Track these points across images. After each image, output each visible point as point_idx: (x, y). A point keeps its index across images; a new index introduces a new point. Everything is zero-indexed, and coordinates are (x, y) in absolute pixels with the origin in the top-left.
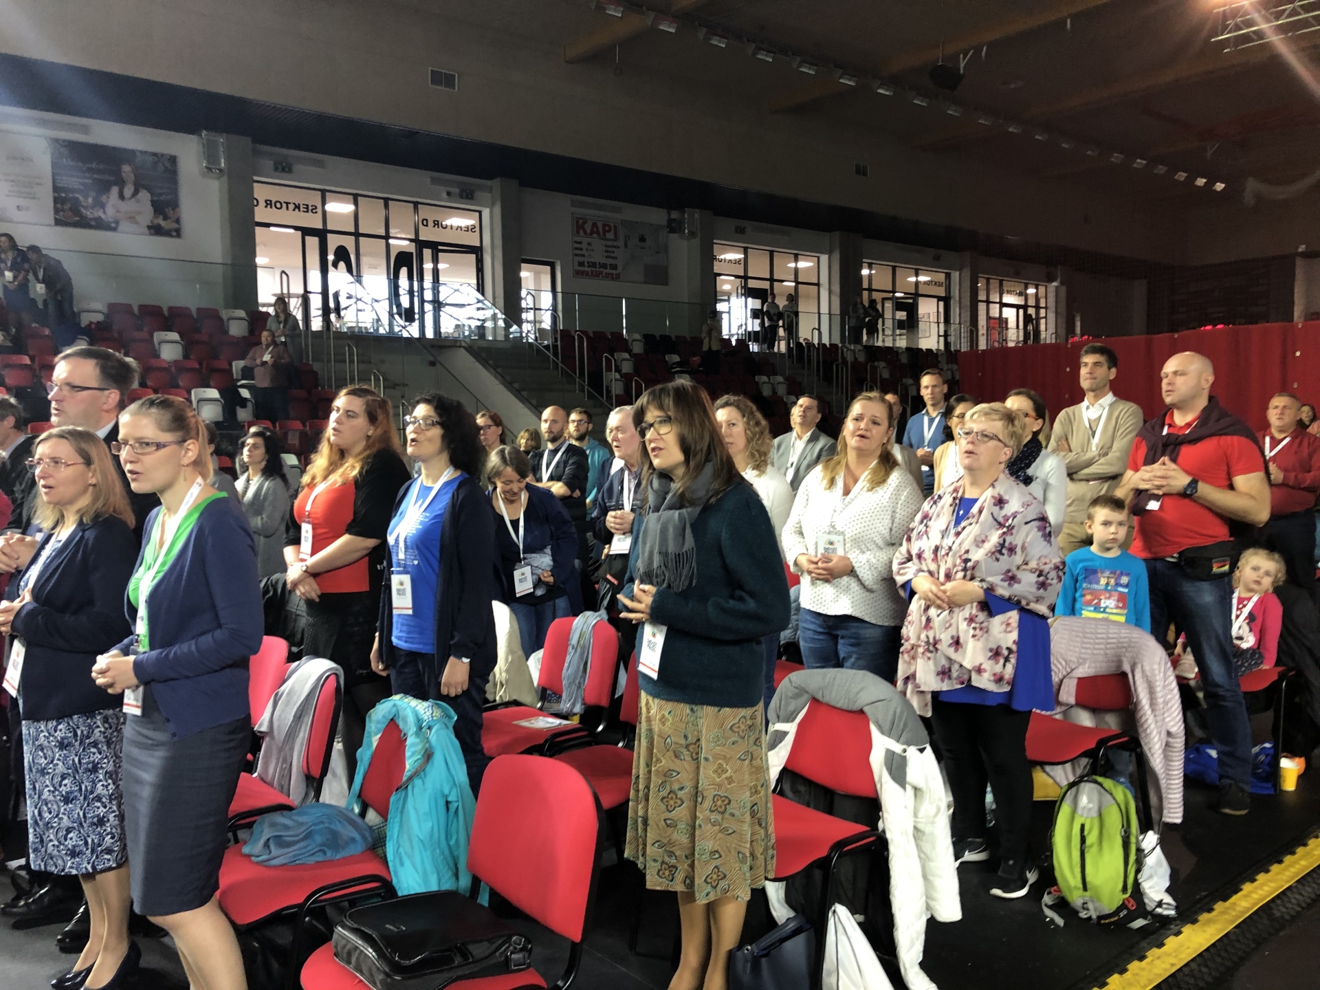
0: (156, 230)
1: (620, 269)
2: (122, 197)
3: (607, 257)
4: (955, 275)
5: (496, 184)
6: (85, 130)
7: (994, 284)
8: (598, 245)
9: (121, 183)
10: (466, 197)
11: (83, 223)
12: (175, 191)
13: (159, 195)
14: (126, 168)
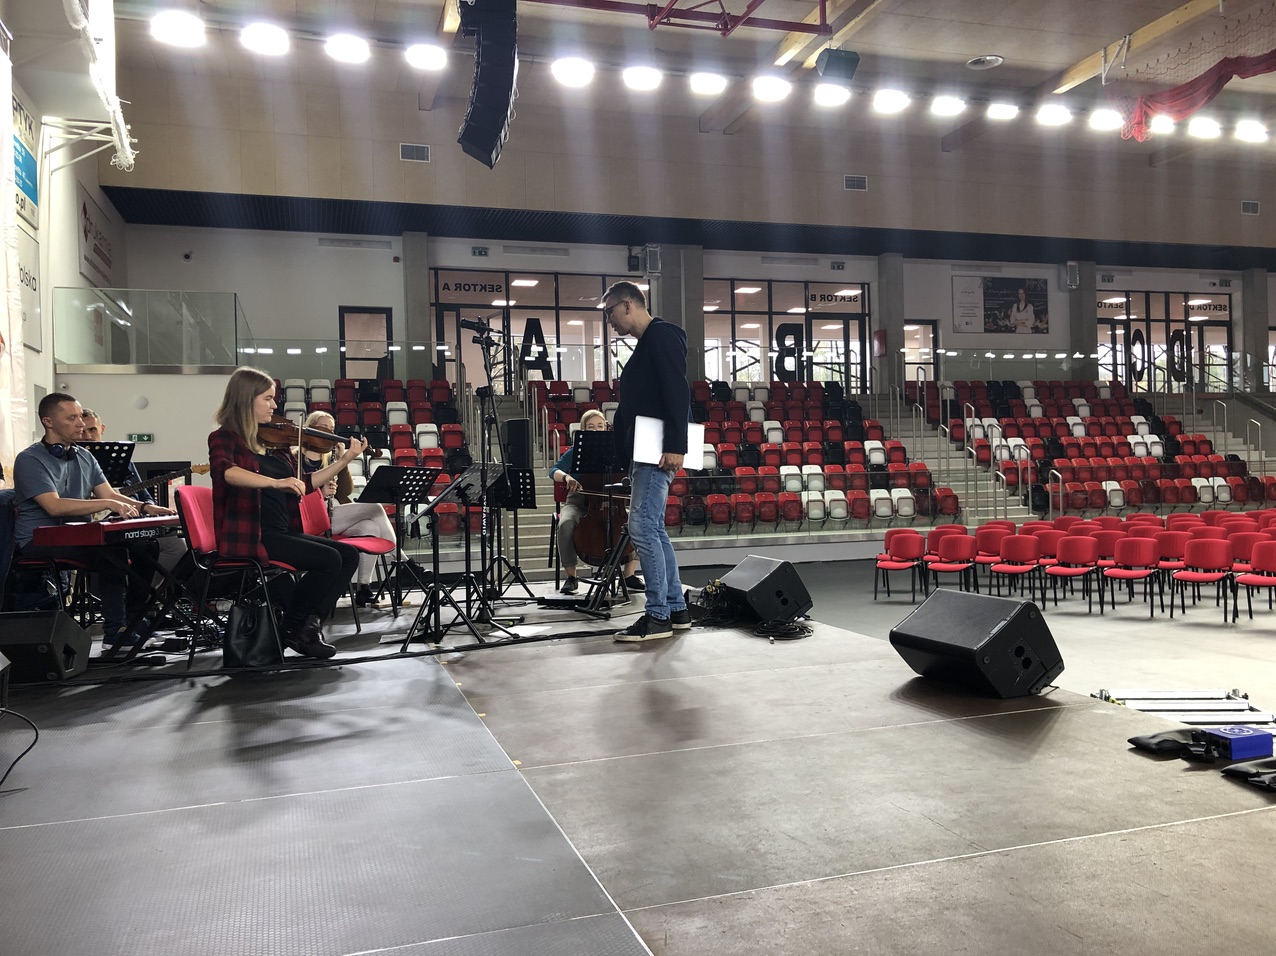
0: (1036, 330)
2: (1018, 310)
5: (1247, 273)
6: (997, 269)
9: (1018, 301)
10: (1223, 285)
11: (998, 330)
12: (1046, 303)
13: (1037, 306)
14: (1021, 291)
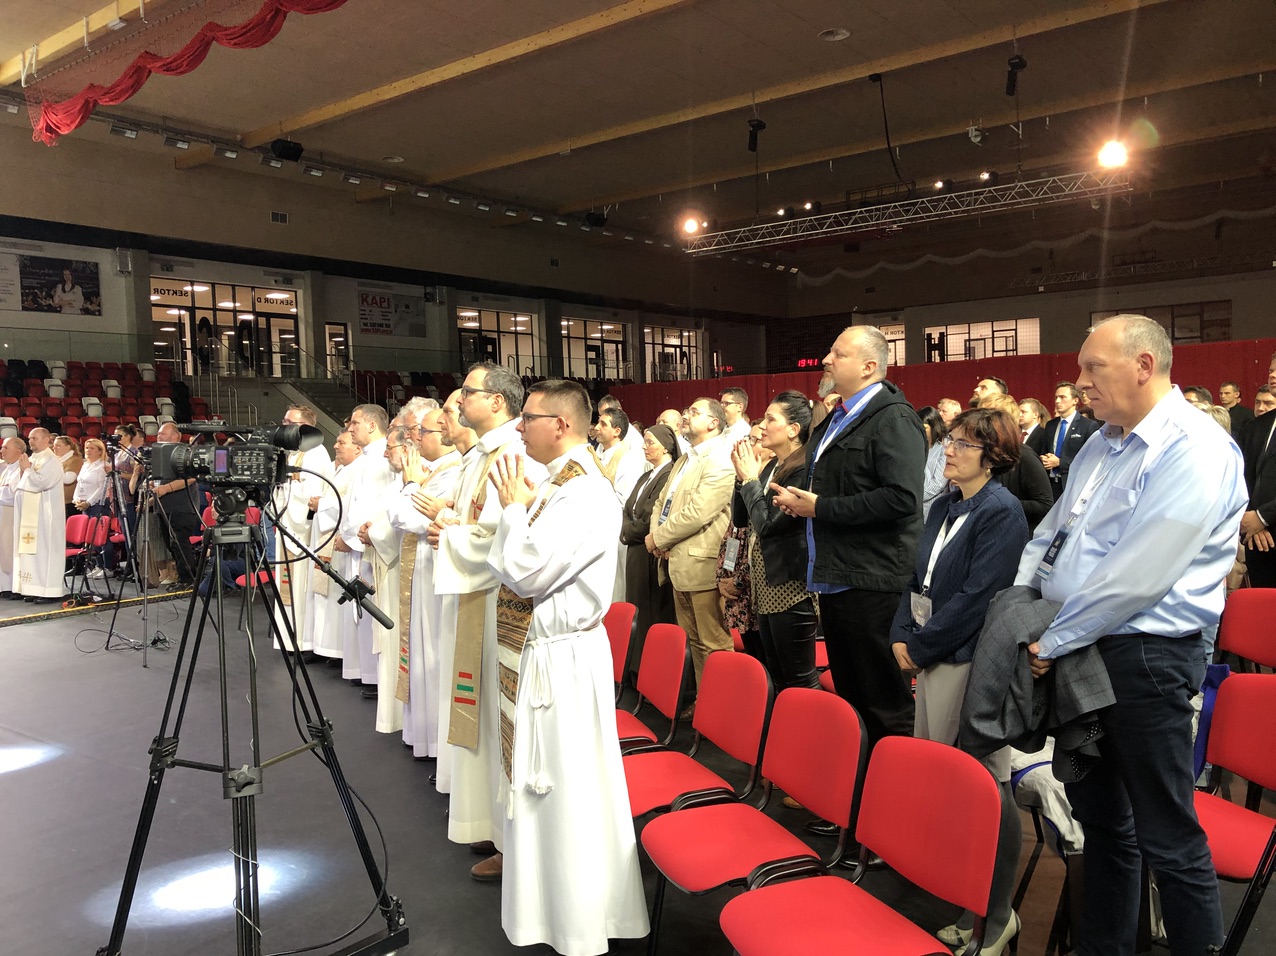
1: (392, 327)
2: (64, 291)
3: (383, 319)
4: (629, 326)
5: (307, 274)
6: (40, 249)
7: (658, 330)
8: (377, 311)
9: (64, 282)
10: (286, 283)
11: (40, 309)
12: (98, 286)
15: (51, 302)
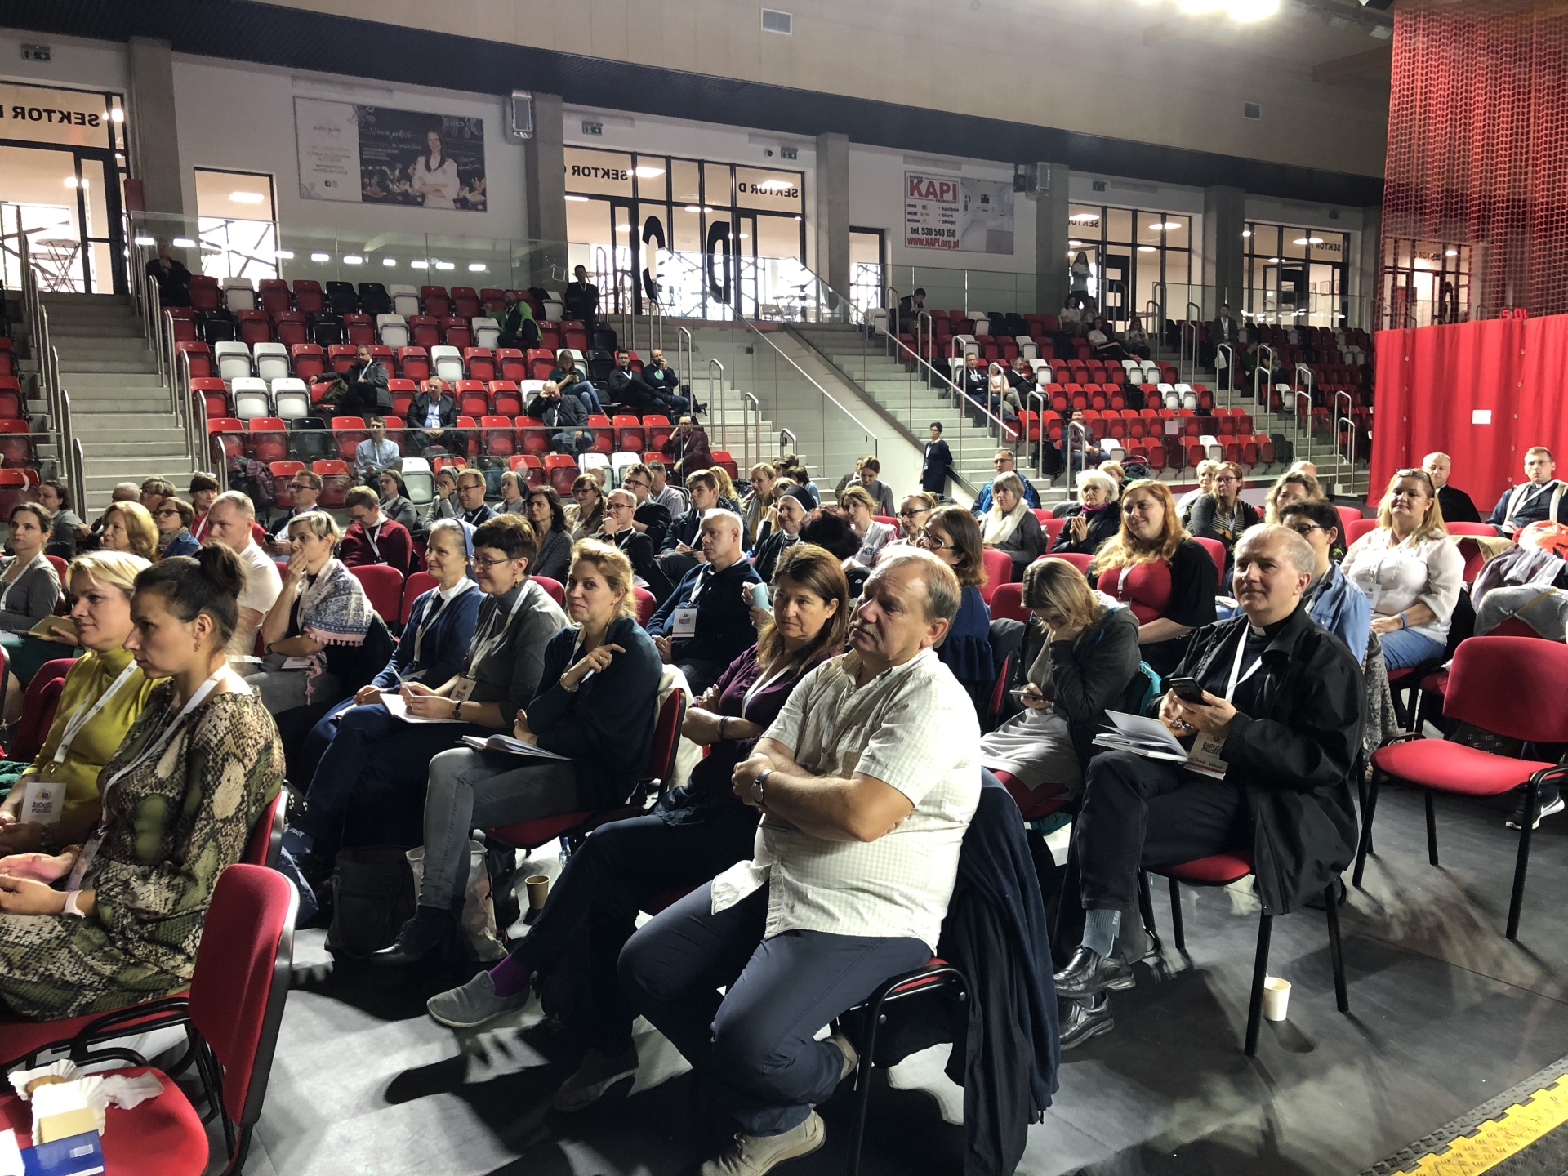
1: (958, 236)
2: (428, 167)
3: (945, 222)
4: (1357, 236)
5: (822, 140)
7: (1404, 246)
8: (934, 207)
9: (428, 153)
10: (788, 158)
11: (391, 199)
12: (481, 161)
13: (466, 164)
14: (433, 136)
15: (406, 187)
